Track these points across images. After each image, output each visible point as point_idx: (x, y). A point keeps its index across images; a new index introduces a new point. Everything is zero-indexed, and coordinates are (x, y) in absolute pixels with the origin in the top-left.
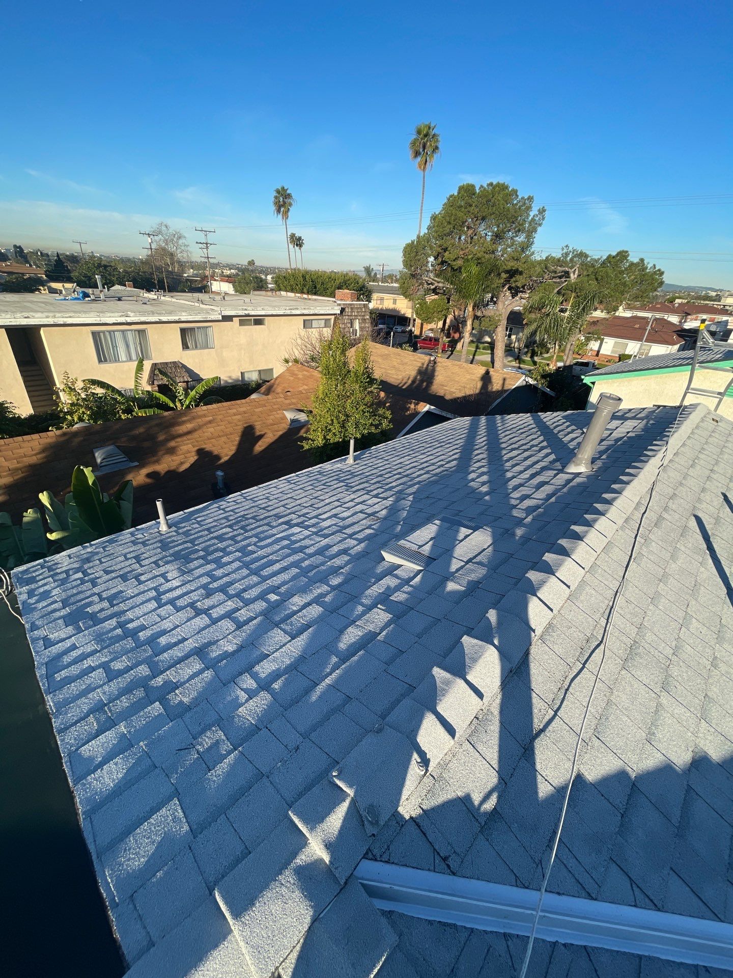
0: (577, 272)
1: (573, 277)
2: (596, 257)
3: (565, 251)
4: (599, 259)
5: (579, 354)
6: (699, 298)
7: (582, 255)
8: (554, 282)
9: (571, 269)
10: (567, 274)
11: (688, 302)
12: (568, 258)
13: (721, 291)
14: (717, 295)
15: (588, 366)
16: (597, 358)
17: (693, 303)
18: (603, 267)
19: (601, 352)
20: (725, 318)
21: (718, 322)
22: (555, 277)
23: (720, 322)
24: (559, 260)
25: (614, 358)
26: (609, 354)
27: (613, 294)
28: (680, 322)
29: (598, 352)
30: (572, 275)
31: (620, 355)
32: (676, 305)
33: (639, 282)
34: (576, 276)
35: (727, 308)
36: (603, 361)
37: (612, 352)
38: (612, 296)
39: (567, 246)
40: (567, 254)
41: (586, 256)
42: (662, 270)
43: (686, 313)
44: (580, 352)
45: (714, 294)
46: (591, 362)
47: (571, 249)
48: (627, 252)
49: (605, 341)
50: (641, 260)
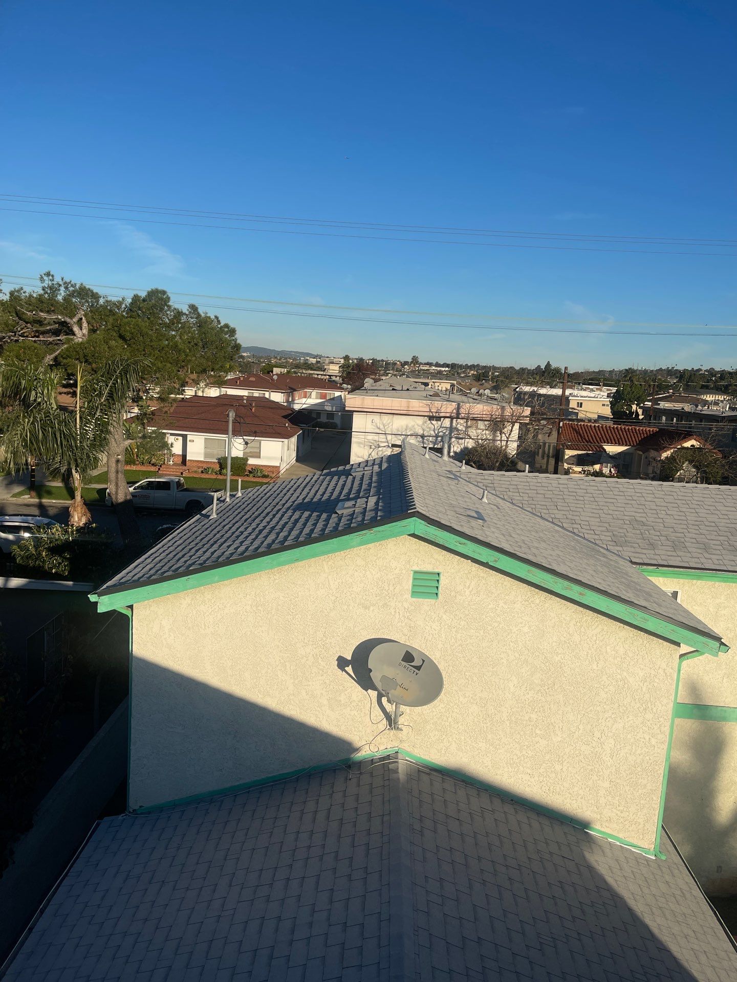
0: (85, 325)
1: (81, 334)
2: (114, 299)
3: (47, 282)
4: (121, 303)
5: (153, 464)
6: (298, 366)
7: (84, 293)
8: (45, 342)
9: (71, 318)
10: (64, 328)
11: (288, 372)
12: (60, 298)
13: (320, 357)
14: (318, 362)
15: (170, 490)
16: (184, 467)
17: (295, 373)
18: (130, 317)
19: (188, 458)
20: (337, 394)
21: (330, 399)
22: (43, 333)
23: (333, 399)
24: (40, 299)
25: (212, 466)
26: (202, 459)
27: (160, 365)
28: (287, 401)
29: (184, 456)
30: (76, 329)
31: (219, 459)
32: (275, 377)
33: (201, 344)
34: (85, 331)
35: (334, 378)
36: (196, 472)
37: (206, 455)
38: (159, 370)
39: (48, 274)
40: (54, 289)
41: (96, 296)
42: (232, 325)
43: (291, 388)
44: (154, 461)
45: (314, 361)
46: (172, 481)
47: (58, 279)
48: (164, 292)
49: (189, 438)
50: (193, 308)
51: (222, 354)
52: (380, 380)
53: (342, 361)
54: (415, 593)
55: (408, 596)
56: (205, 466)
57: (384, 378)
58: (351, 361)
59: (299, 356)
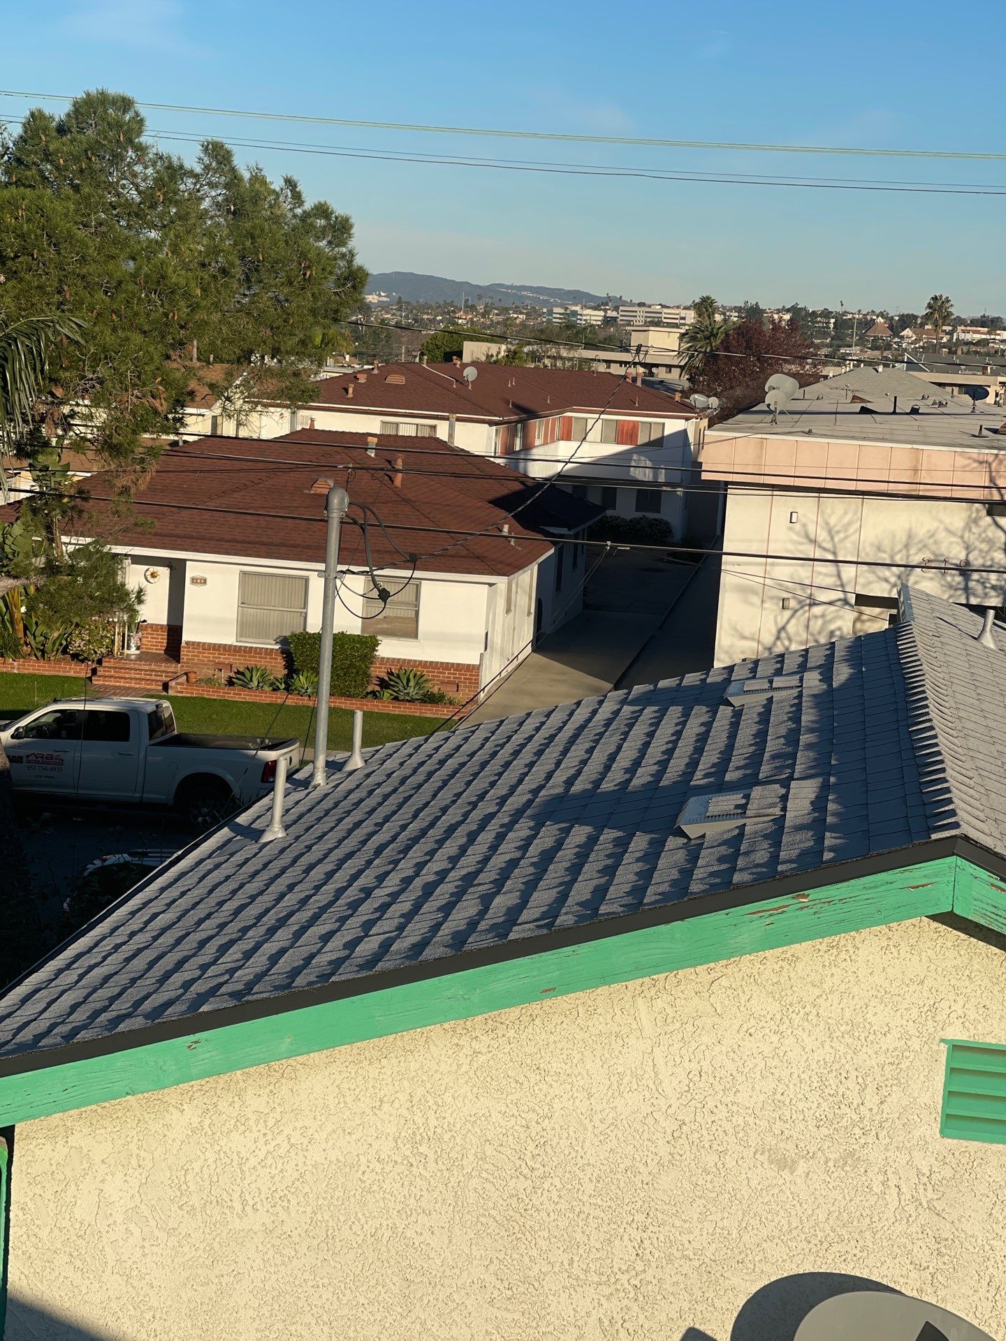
5: (75, 657)
6: (545, 336)
11: (512, 355)
13: (618, 303)
14: (608, 321)
15: (126, 738)
16: (173, 667)
17: (534, 357)
19: (186, 637)
20: (673, 426)
21: (650, 444)
23: (659, 442)
25: (262, 663)
26: (230, 640)
27: (109, 339)
28: (508, 451)
29: (174, 631)
31: (284, 641)
32: (470, 373)
33: (238, 272)
35: (661, 374)
36: (209, 681)
37: (244, 627)
38: (105, 355)
43: (519, 408)
44: (78, 644)
45: (594, 317)
46: (136, 711)
48: (125, 104)
49: (191, 571)
50: (218, 154)
51: (306, 301)
52: (817, 378)
53: (691, 317)
54: (953, 1123)
55: (930, 1126)
56: (240, 663)
57: (830, 371)
58: (718, 318)
59: (545, 303)
